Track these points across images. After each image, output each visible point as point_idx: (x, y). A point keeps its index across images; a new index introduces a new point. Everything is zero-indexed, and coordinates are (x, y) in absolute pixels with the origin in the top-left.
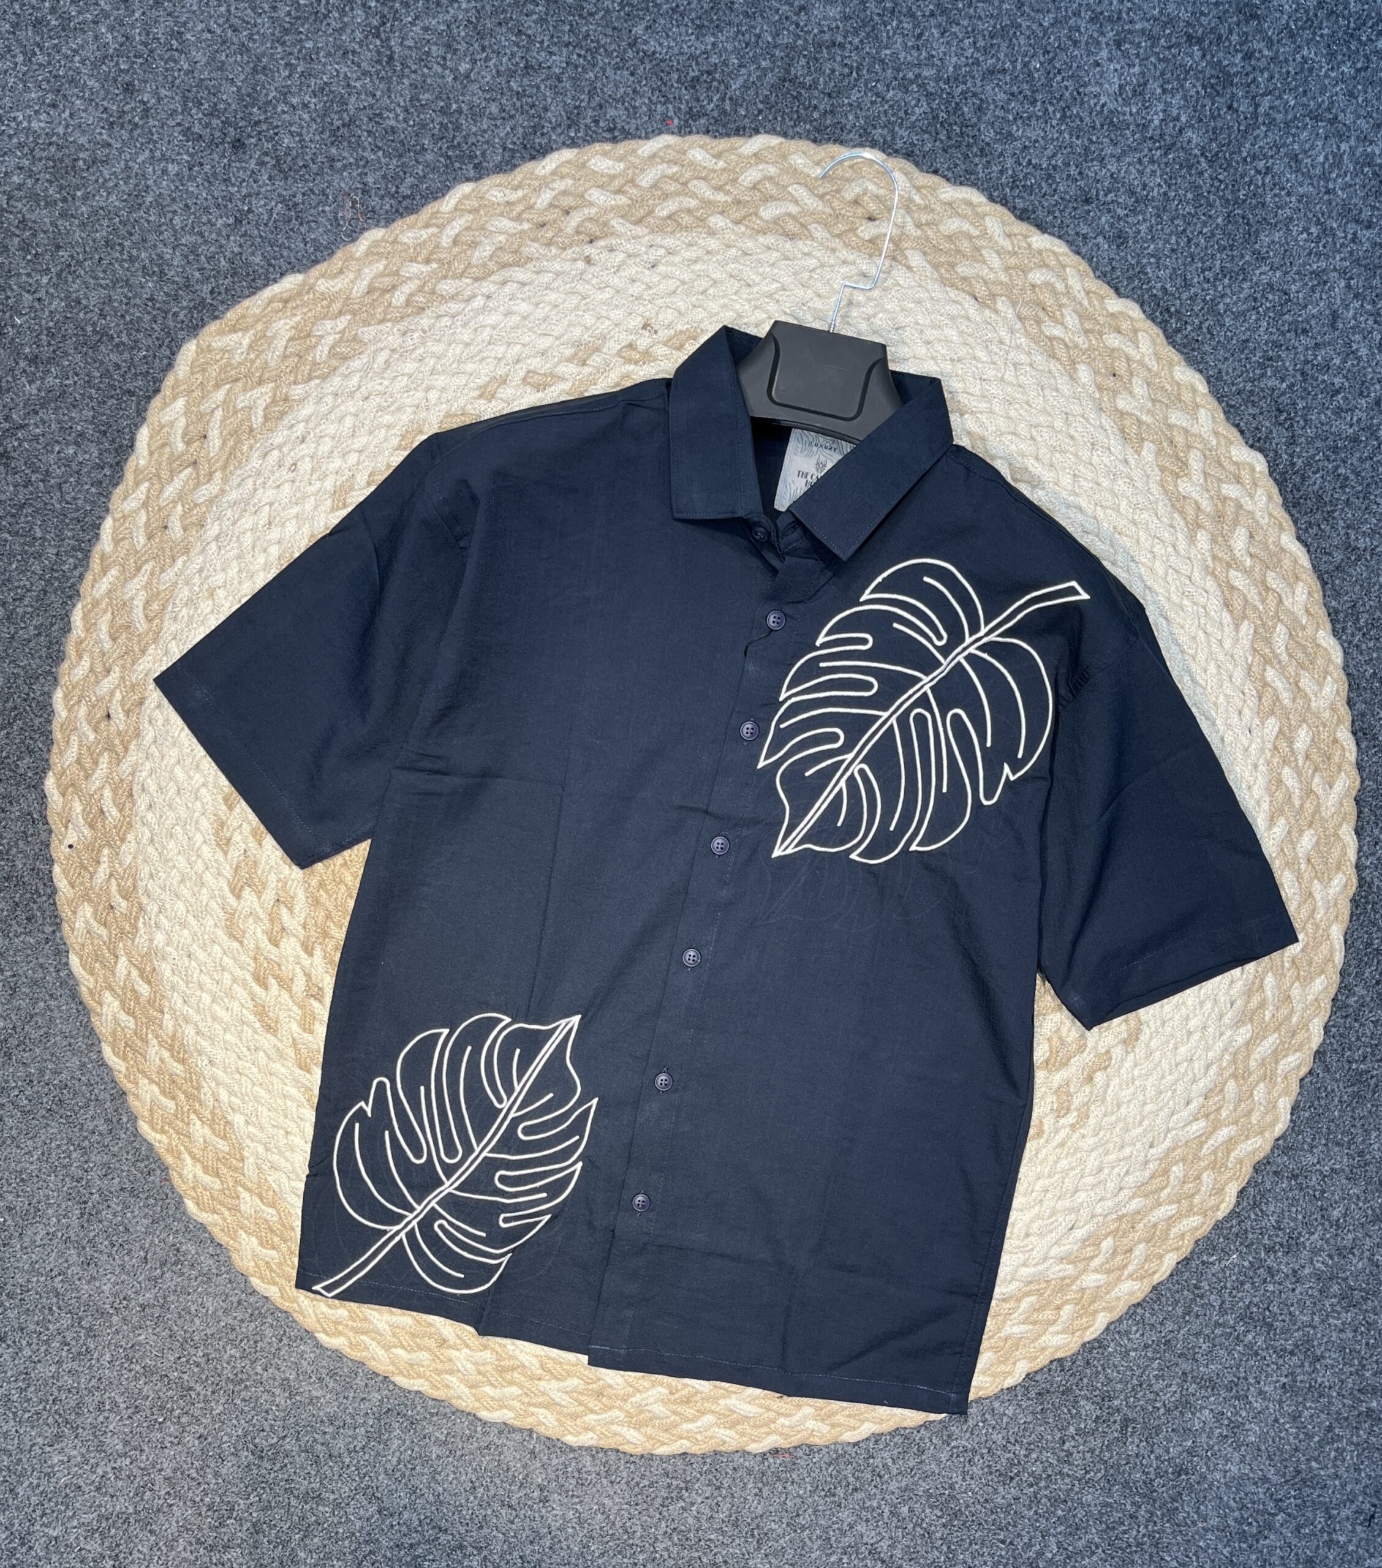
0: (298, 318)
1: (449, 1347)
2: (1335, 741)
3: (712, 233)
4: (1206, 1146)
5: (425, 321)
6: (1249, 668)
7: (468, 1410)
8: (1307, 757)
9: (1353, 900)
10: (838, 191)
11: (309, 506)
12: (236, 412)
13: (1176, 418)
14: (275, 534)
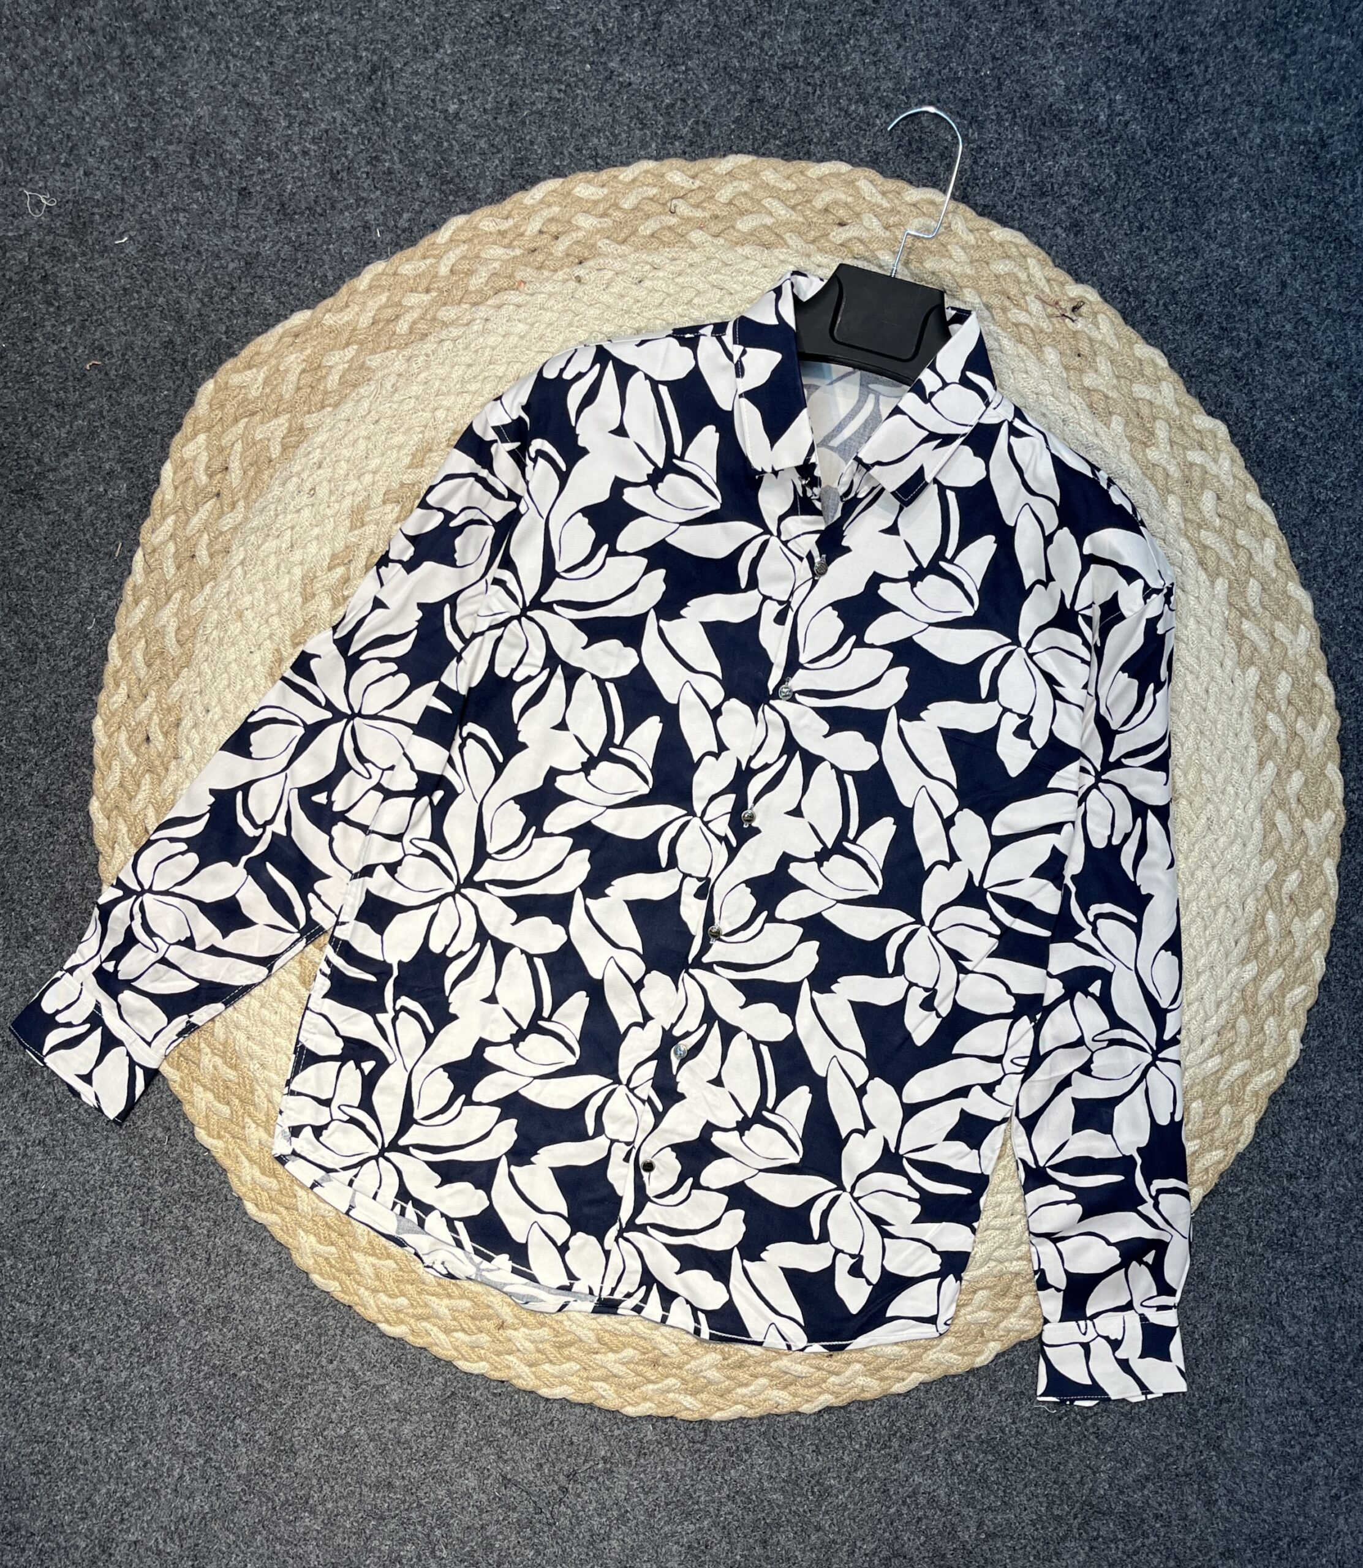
0: (309, 351)
1: (508, 1327)
2: (1314, 685)
3: (693, 247)
4: (1222, 1082)
5: (429, 346)
6: (1227, 621)
7: (529, 1388)
8: (1289, 703)
9: (1345, 836)
10: (809, 201)
11: (329, 526)
12: (254, 444)
13: (1141, 390)
14: (297, 556)
